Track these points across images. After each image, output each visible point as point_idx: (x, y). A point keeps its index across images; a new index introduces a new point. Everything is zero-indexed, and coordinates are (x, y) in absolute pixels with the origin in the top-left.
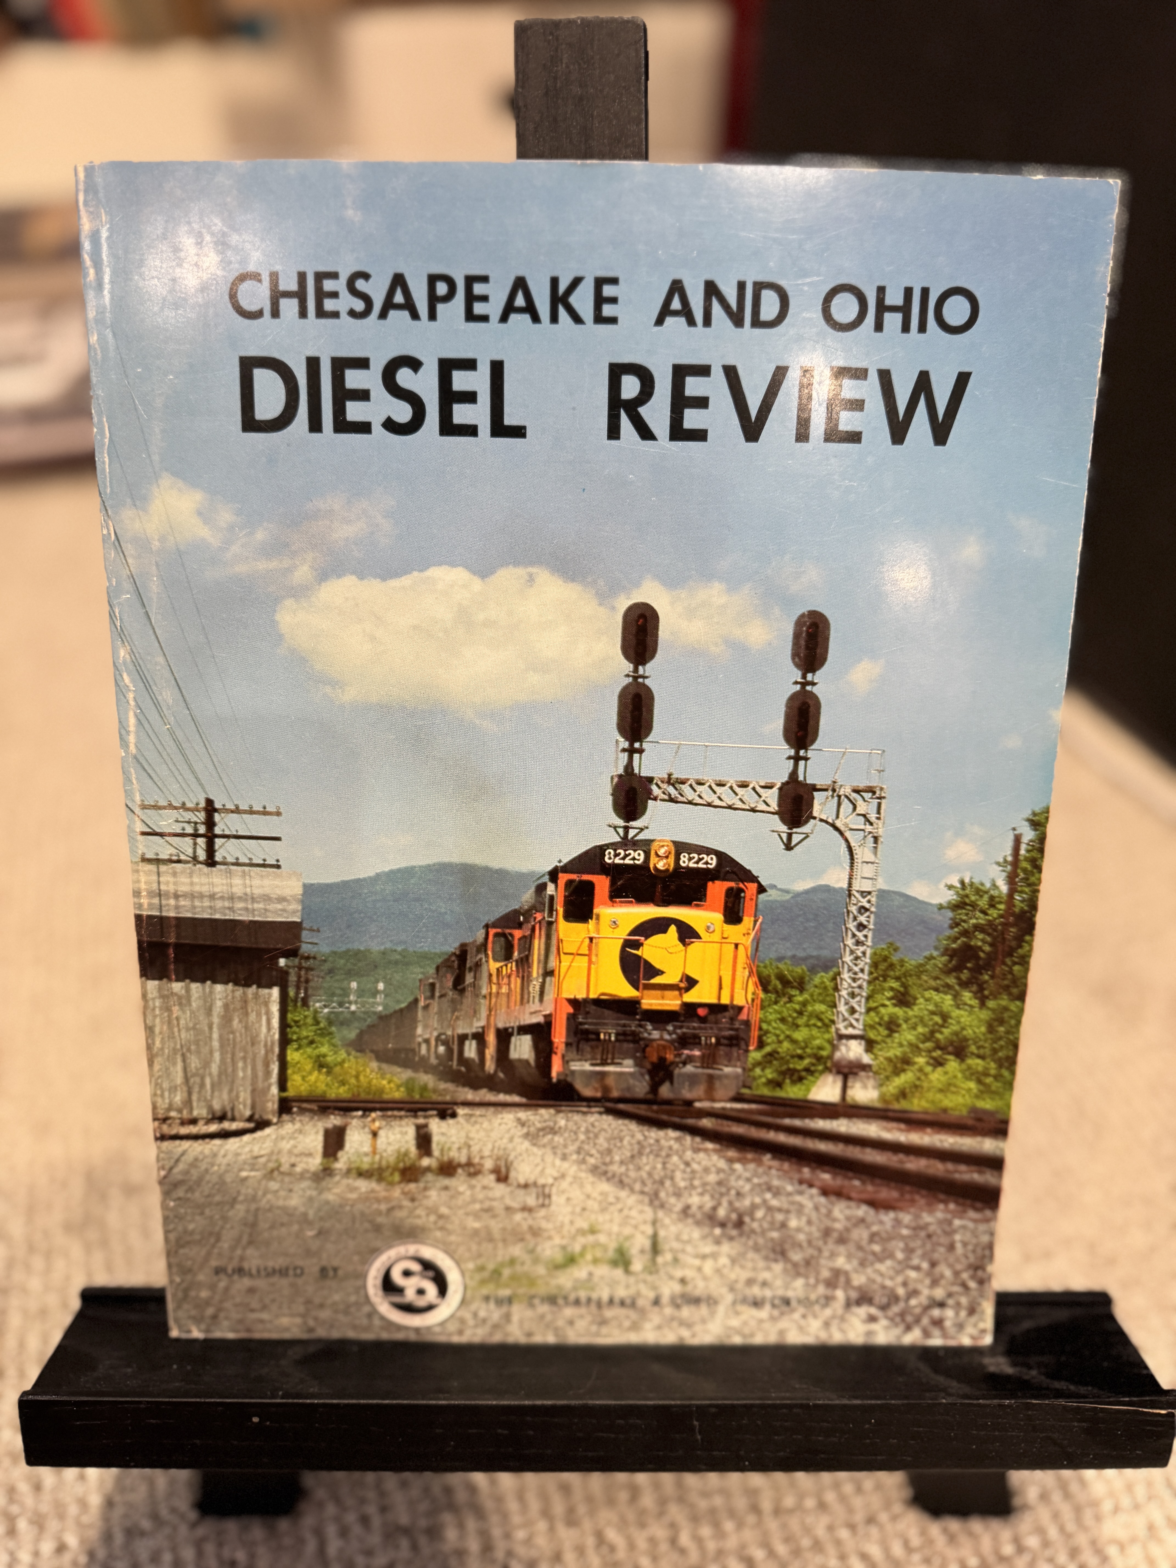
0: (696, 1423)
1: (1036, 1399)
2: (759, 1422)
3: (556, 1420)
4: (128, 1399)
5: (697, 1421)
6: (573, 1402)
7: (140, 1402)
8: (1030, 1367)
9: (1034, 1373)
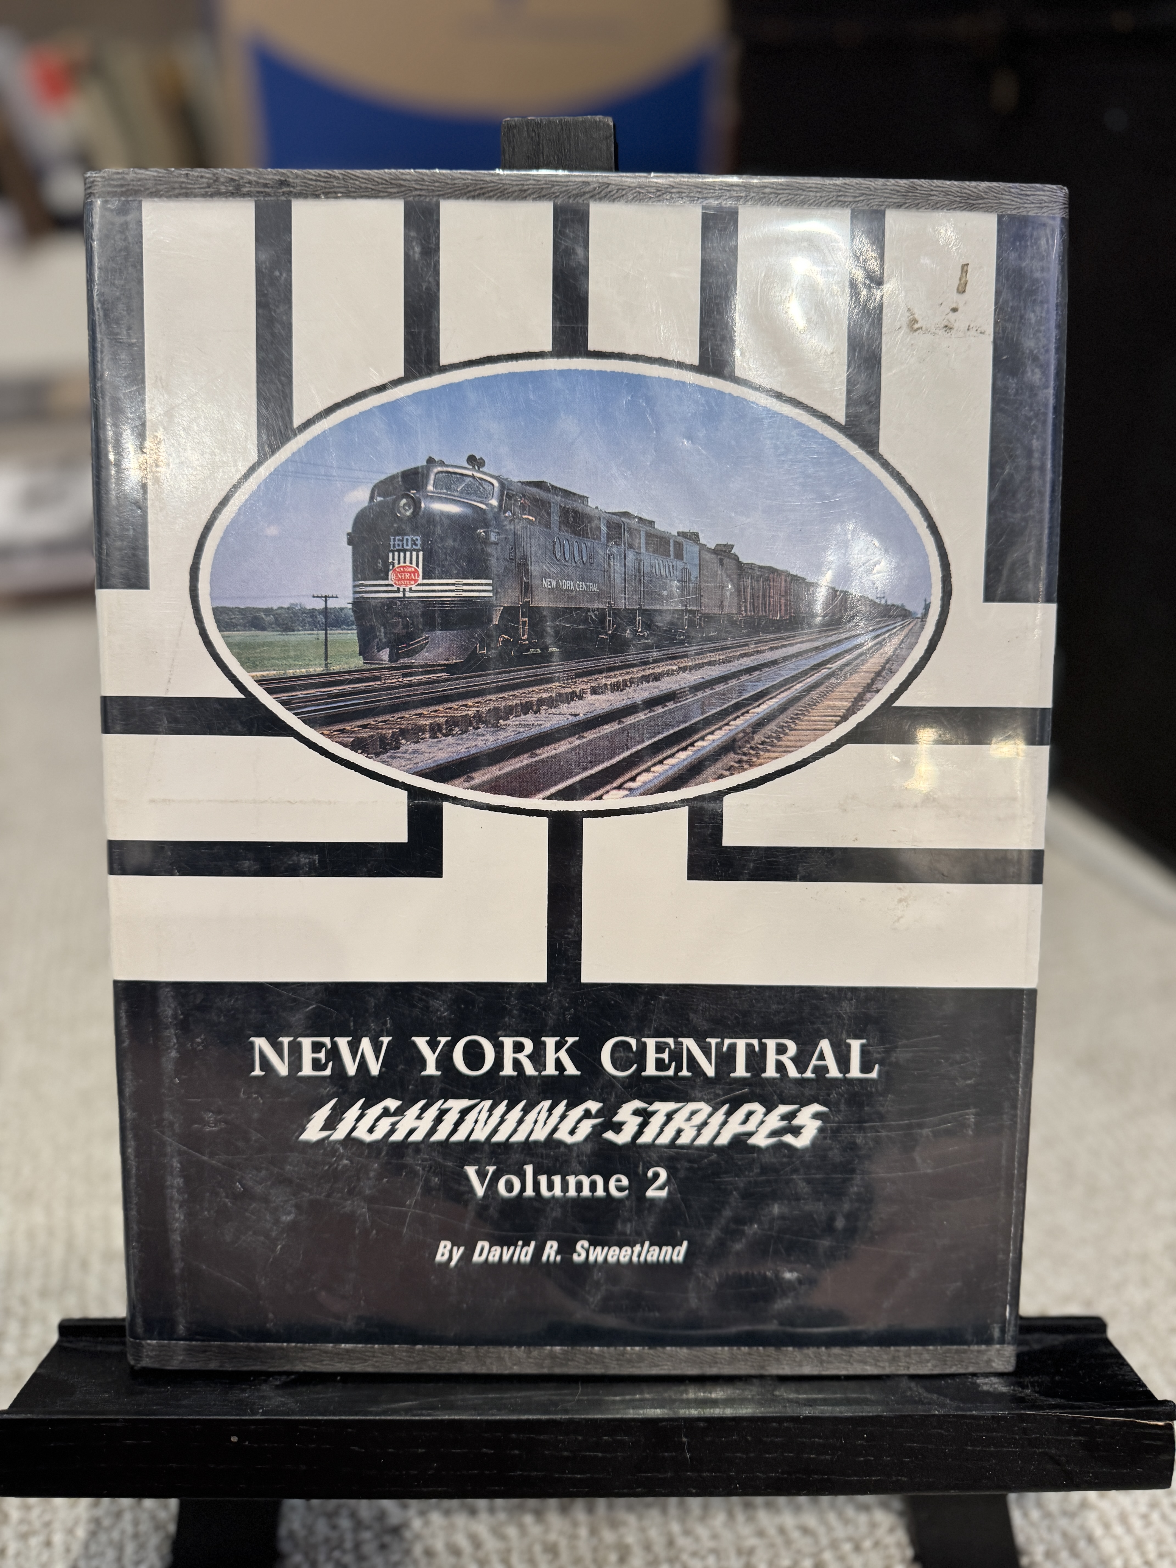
0: (684, 1439)
1: (1029, 1410)
2: (749, 1438)
3: (542, 1437)
4: (104, 1417)
5: (686, 1436)
6: (558, 1417)
7: (117, 1420)
8: (1024, 1387)
9: (1028, 1391)
